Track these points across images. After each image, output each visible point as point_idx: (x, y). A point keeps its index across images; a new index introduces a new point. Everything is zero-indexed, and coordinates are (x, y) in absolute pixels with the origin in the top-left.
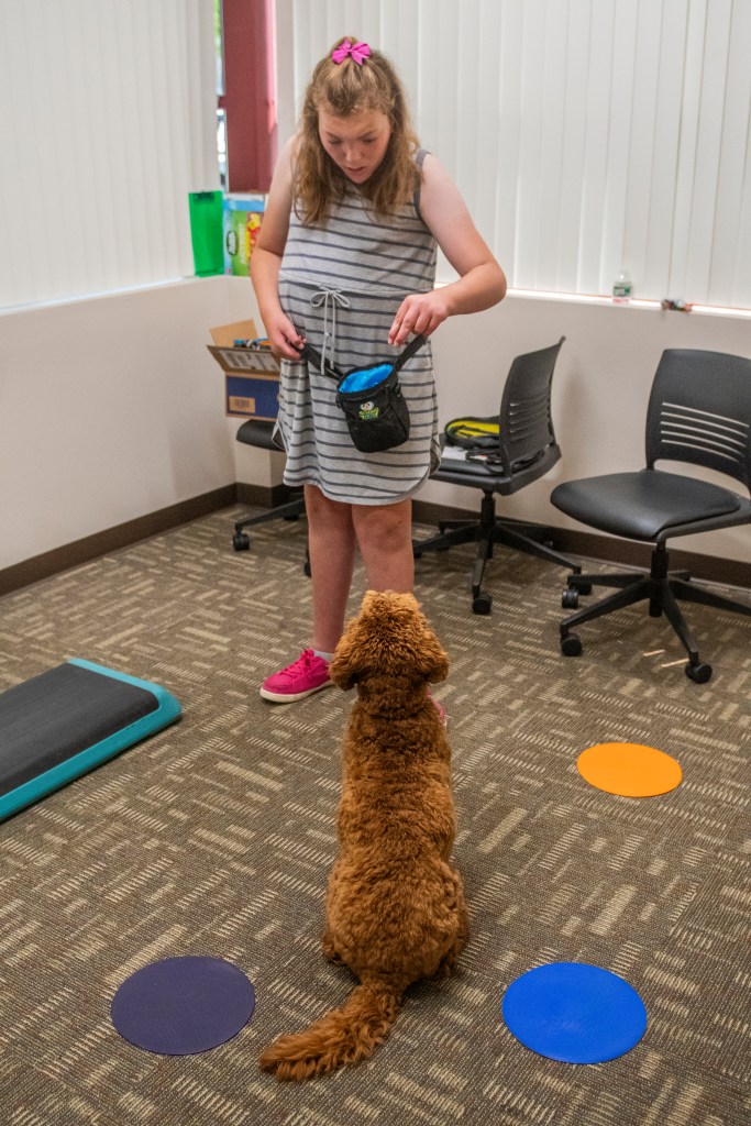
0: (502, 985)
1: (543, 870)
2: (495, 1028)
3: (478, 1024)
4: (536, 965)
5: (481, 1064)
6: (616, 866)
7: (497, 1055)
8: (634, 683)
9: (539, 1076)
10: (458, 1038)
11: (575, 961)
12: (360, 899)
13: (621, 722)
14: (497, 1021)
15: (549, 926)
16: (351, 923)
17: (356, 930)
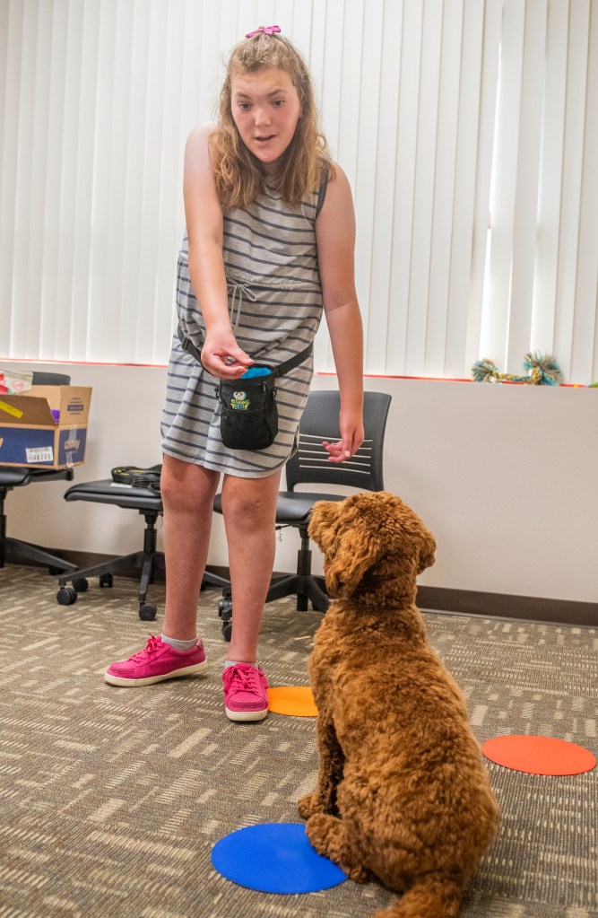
0: (209, 844)
1: (235, 766)
2: (208, 875)
3: (190, 874)
4: (240, 827)
5: (199, 903)
6: (303, 758)
7: (215, 894)
8: (291, 655)
9: (262, 906)
10: (170, 886)
11: (280, 822)
12: (422, 792)
13: (287, 675)
14: (209, 871)
15: (248, 801)
16: (416, 822)
17: (424, 828)
